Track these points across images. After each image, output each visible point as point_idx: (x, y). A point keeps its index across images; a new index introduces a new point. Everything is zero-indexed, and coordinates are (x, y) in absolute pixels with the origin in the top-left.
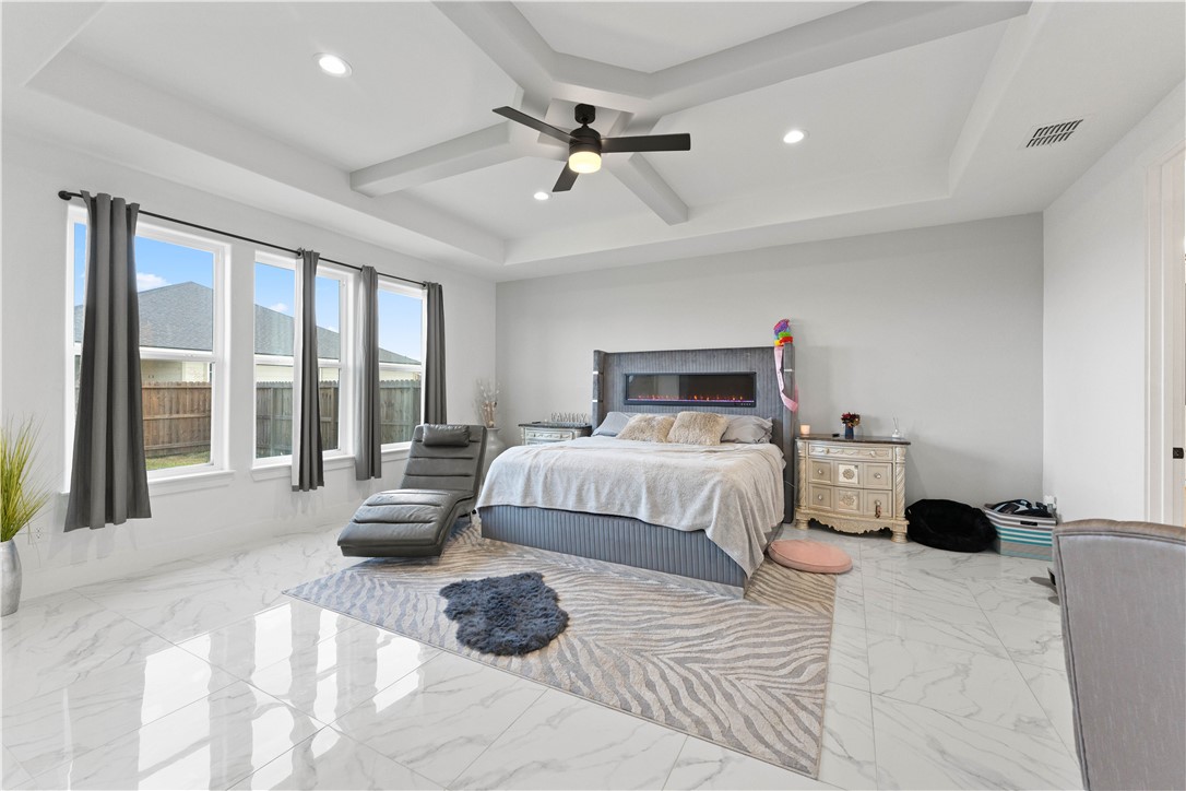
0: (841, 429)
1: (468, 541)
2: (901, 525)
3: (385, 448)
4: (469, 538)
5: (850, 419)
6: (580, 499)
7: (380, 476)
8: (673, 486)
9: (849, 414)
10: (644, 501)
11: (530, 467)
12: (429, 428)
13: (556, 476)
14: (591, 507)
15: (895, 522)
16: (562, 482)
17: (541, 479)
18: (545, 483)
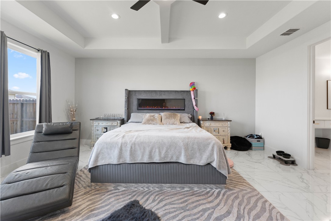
0: (209, 117)
1: (80, 186)
2: (229, 145)
3: (13, 137)
4: (79, 182)
5: (212, 114)
6: (150, 156)
7: (9, 154)
8: (196, 146)
9: (212, 112)
10: (183, 154)
11: (122, 144)
12: (47, 125)
13: (137, 146)
14: (157, 159)
15: (228, 144)
16: (140, 149)
17: (129, 149)
18: (131, 151)
